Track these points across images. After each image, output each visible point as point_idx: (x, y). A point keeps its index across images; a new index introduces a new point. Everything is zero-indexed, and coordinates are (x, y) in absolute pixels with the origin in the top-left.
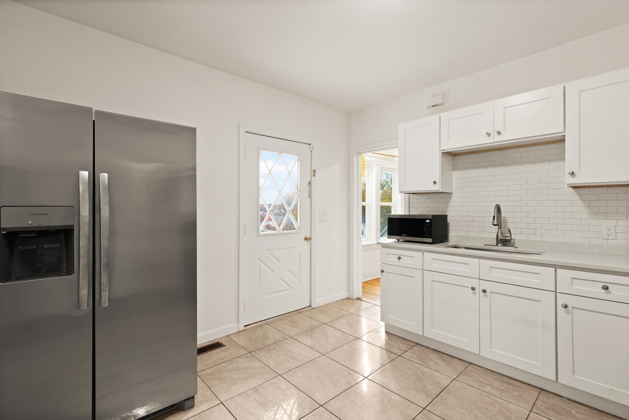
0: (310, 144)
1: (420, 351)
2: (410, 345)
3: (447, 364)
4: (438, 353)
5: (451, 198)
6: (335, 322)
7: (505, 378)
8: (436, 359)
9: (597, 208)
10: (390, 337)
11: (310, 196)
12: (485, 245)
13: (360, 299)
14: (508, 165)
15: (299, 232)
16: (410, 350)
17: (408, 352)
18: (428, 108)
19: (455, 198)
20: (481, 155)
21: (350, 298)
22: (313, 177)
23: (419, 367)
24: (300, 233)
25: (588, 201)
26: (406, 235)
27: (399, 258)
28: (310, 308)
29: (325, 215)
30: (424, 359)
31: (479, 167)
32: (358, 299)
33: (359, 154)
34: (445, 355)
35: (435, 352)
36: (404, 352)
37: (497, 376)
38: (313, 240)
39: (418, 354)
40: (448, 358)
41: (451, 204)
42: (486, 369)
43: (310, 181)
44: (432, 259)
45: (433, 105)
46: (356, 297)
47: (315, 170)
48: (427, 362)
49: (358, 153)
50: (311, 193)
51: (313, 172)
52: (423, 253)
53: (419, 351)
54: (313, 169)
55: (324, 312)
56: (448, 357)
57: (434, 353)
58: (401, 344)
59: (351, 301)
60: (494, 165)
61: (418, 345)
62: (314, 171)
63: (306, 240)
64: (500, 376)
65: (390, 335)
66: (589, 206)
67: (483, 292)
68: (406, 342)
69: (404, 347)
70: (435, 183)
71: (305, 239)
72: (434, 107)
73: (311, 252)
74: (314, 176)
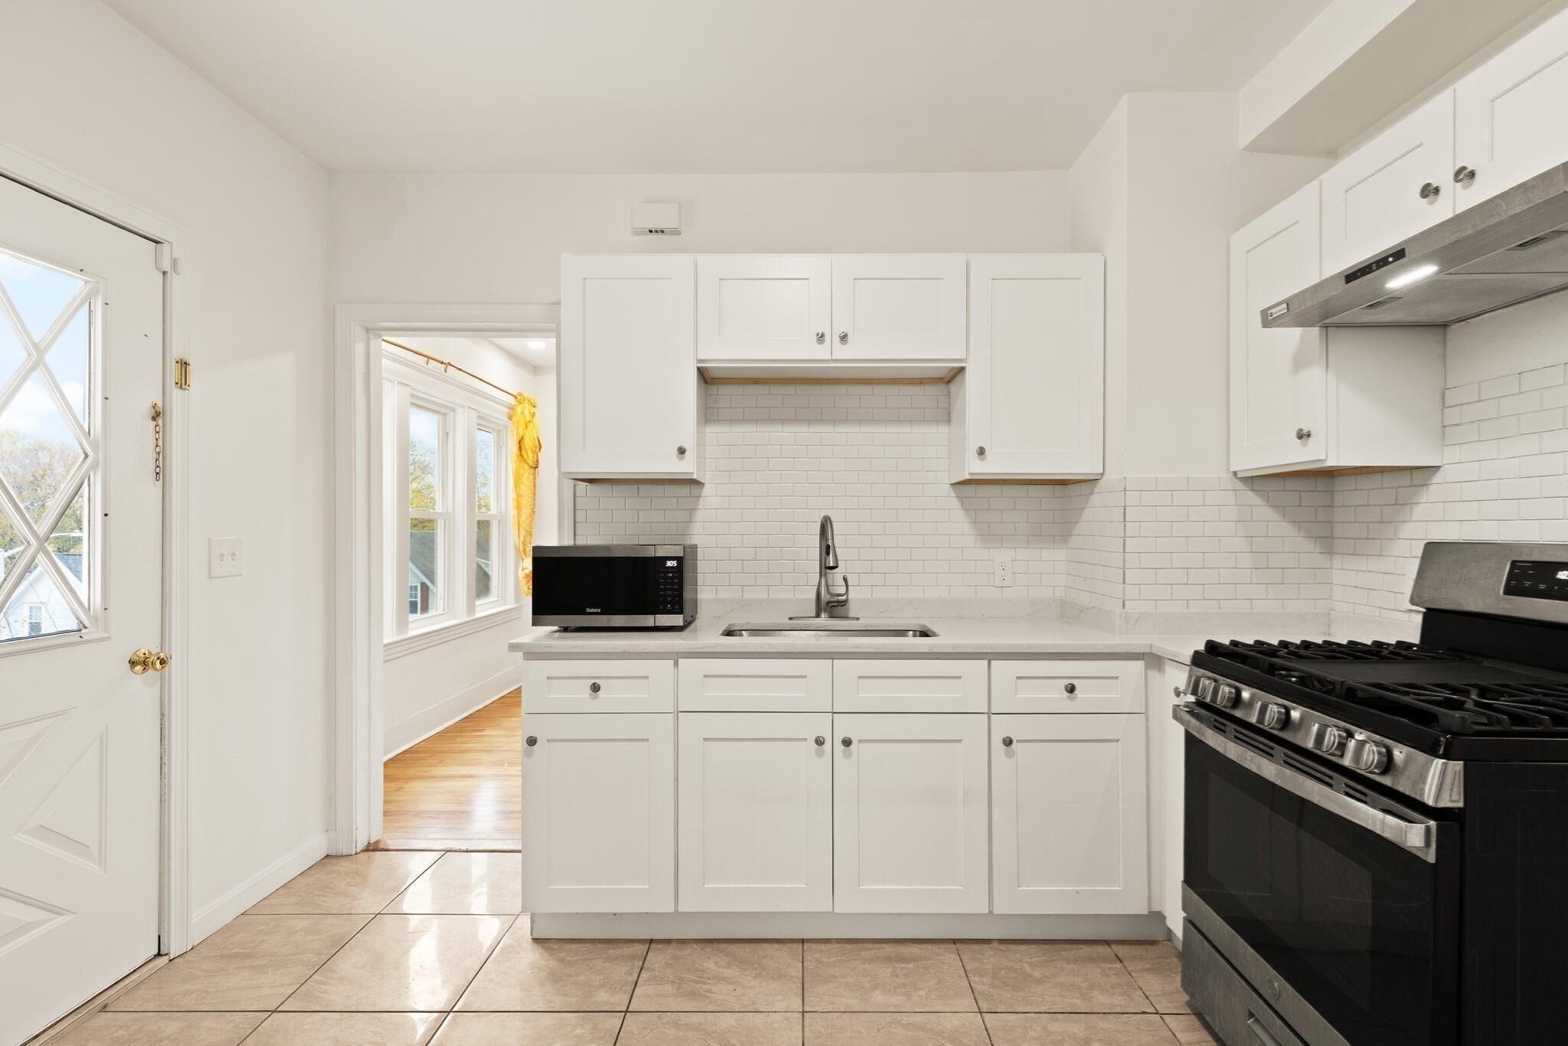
0: (157, 242)
1: (671, 962)
2: (633, 957)
3: (758, 972)
4: (715, 945)
5: (699, 497)
6: (319, 982)
7: (888, 949)
8: (724, 970)
9: (987, 525)
10: (562, 955)
11: (160, 473)
12: (790, 619)
13: (381, 846)
14: (834, 421)
15: (107, 635)
16: (644, 975)
17: (643, 985)
18: (637, 232)
19: (711, 497)
20: (776, 389)
21: (336, 857)
22: (176, 394)
23: (700, 1024)
24: (109, 638)
25: (974, 512)
26: (599, 610)
27: (596, 688)
28: (164, 960)
29: (233, 555)
30: (698, 986)
31: (770, 420)
32: (375, 850)
33: (372, 331)
34: (738, 945)
35: (709, 948)
36: (630, 988)
37: (870, 949)
38: (174, 664)
39: (671, 978)
40: (748, 950)
41: (700, 515)
42: (839, 941)
43: (160, 405)
44: (705, 676)
45: (653, 227)
46: (361, 844)
47: (187, 358)
48: (709, 991)
49: (368, 330)
50: (164, 458)
51: (173, 372)
52: (676, 664)
53: (667, 964)
54: (176, 353)
55: (247, 956)
56: (749, 947)
57: (708, 950)
58: (608, 964)
59: (344, 865)
60: (805, 420)
61: (653, 946)
62: (184, 364)
63: (139, 668)
64: (876, 946)
65: (555, 946)
66: (975, 522)
67: (844, 745)
68: (618, 952)
69: (621, 972)
70: (682, 451)
71: (133, 663)
72: (654, 236)
73: (162, 715)
74: (183, 383)
